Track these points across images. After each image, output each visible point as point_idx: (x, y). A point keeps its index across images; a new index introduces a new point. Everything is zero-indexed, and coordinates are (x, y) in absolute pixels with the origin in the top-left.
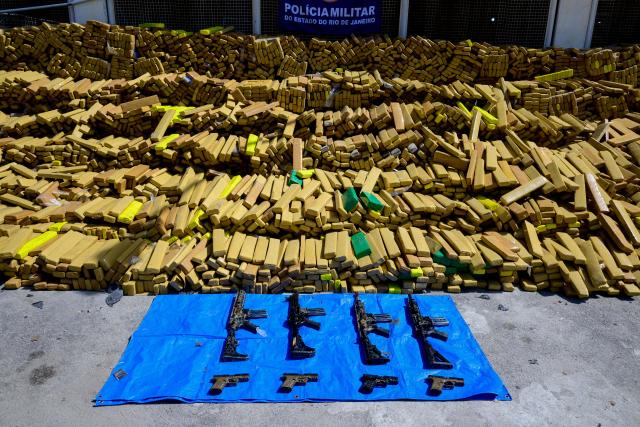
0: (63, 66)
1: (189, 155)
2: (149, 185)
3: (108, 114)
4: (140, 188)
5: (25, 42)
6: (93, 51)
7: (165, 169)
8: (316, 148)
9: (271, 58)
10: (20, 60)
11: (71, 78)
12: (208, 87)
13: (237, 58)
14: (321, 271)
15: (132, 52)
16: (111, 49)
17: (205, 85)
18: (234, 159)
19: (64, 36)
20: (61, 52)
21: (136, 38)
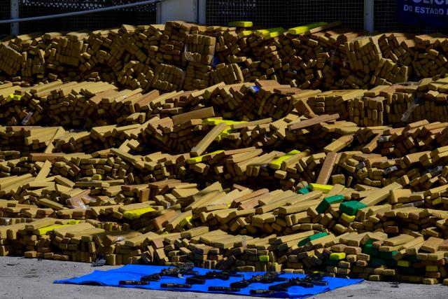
0: (135, 75)
1: (220, 169)
2: (170, 196)
3: (160, 127)
4: (160, 198)
5: (103, 48)
6: (169, 57)
7: (195, 185)
8: (352, 164)
9: (366, 62)
10: (93, 69)
11: (140, 90)
12: (276, 98)
13: (327, 63)
14: (260, 252)
15: (210, 58)
16: (188, 55)
17: (272, 96)
18: (263, 174)
19: (141, 40)
20: (136, 59)
21: (218, 41)
